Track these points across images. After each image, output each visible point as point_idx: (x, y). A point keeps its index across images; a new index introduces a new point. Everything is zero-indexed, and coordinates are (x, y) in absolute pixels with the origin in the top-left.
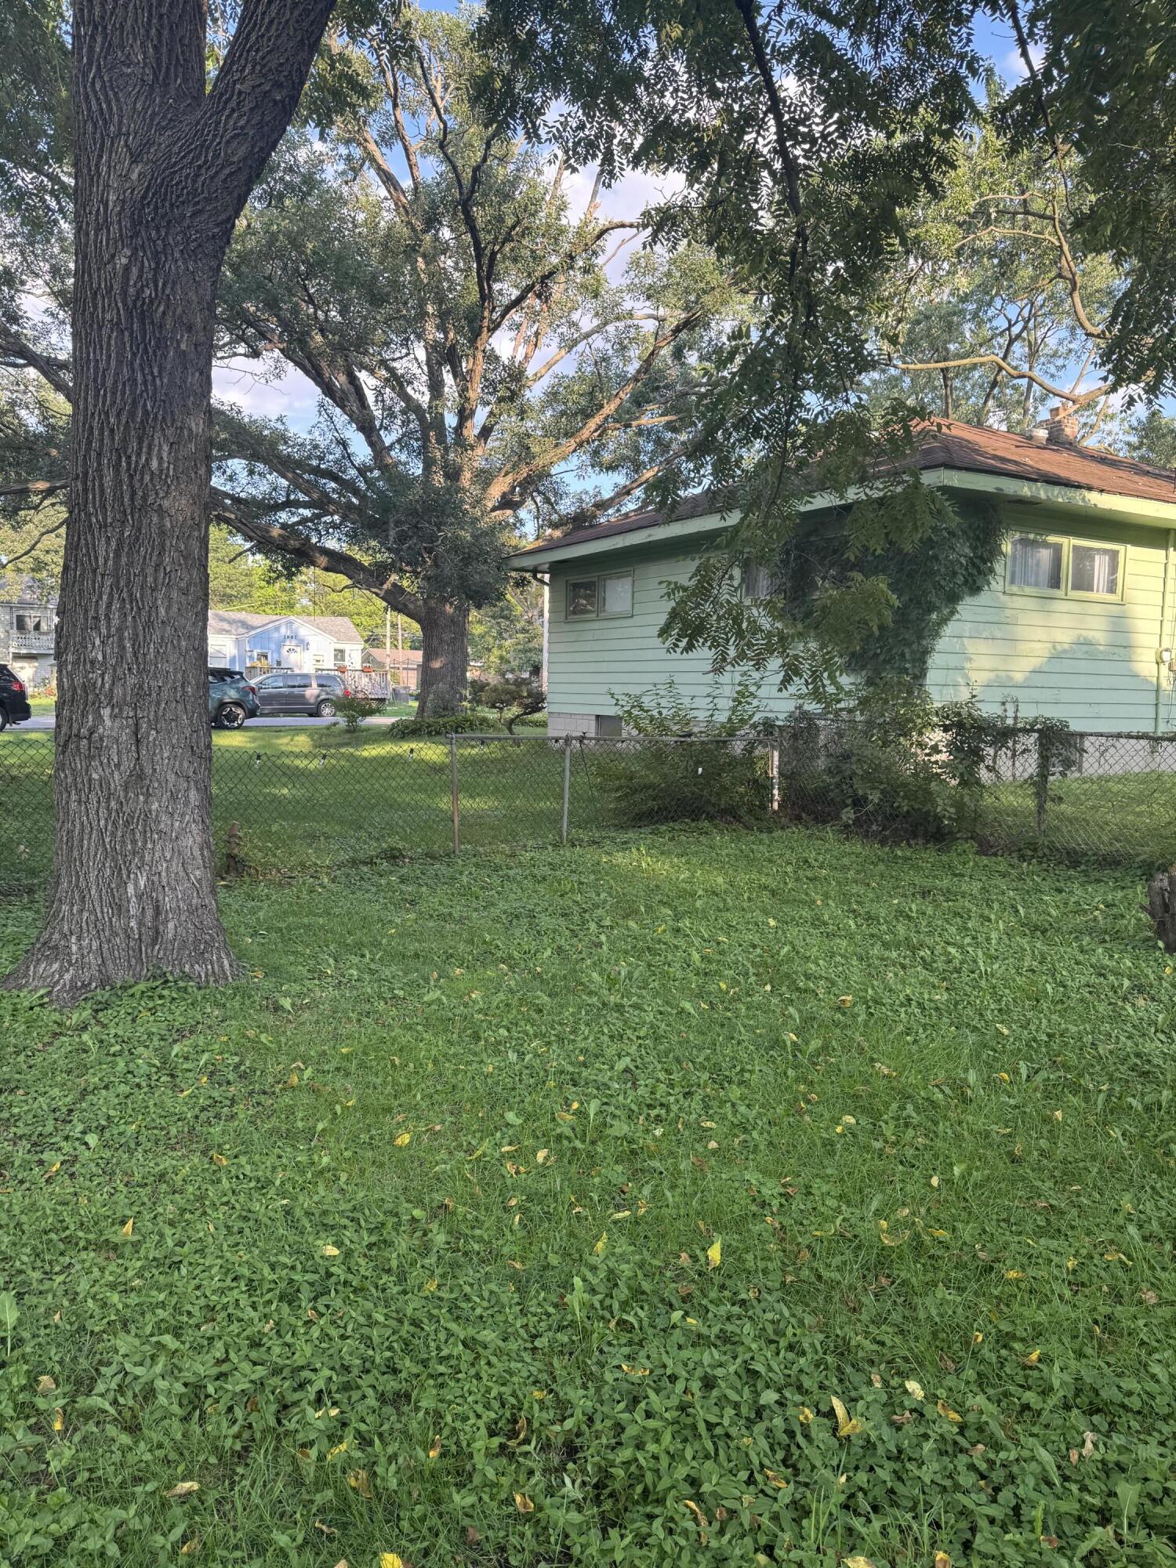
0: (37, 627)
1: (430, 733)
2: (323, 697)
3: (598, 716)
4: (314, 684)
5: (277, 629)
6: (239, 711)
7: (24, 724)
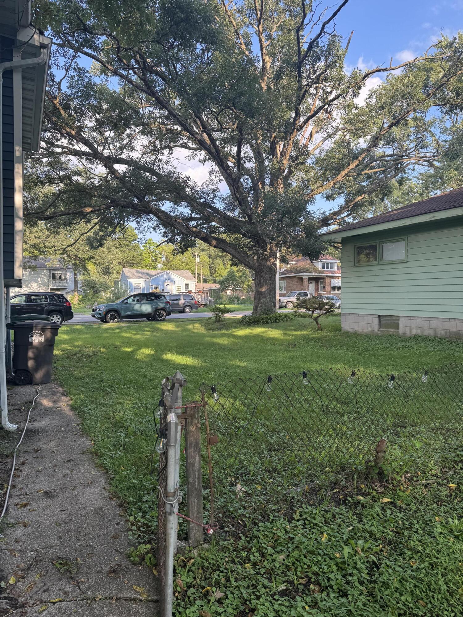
0: (60, 277)
1: (263, 323)
2: (186, 304)
3: (379, 316)
4: (182, 299)
5: (162, 276)
6: (164, 313)
7: (70, 321)
